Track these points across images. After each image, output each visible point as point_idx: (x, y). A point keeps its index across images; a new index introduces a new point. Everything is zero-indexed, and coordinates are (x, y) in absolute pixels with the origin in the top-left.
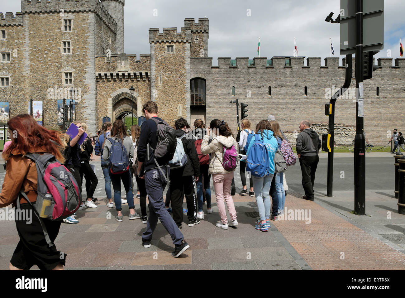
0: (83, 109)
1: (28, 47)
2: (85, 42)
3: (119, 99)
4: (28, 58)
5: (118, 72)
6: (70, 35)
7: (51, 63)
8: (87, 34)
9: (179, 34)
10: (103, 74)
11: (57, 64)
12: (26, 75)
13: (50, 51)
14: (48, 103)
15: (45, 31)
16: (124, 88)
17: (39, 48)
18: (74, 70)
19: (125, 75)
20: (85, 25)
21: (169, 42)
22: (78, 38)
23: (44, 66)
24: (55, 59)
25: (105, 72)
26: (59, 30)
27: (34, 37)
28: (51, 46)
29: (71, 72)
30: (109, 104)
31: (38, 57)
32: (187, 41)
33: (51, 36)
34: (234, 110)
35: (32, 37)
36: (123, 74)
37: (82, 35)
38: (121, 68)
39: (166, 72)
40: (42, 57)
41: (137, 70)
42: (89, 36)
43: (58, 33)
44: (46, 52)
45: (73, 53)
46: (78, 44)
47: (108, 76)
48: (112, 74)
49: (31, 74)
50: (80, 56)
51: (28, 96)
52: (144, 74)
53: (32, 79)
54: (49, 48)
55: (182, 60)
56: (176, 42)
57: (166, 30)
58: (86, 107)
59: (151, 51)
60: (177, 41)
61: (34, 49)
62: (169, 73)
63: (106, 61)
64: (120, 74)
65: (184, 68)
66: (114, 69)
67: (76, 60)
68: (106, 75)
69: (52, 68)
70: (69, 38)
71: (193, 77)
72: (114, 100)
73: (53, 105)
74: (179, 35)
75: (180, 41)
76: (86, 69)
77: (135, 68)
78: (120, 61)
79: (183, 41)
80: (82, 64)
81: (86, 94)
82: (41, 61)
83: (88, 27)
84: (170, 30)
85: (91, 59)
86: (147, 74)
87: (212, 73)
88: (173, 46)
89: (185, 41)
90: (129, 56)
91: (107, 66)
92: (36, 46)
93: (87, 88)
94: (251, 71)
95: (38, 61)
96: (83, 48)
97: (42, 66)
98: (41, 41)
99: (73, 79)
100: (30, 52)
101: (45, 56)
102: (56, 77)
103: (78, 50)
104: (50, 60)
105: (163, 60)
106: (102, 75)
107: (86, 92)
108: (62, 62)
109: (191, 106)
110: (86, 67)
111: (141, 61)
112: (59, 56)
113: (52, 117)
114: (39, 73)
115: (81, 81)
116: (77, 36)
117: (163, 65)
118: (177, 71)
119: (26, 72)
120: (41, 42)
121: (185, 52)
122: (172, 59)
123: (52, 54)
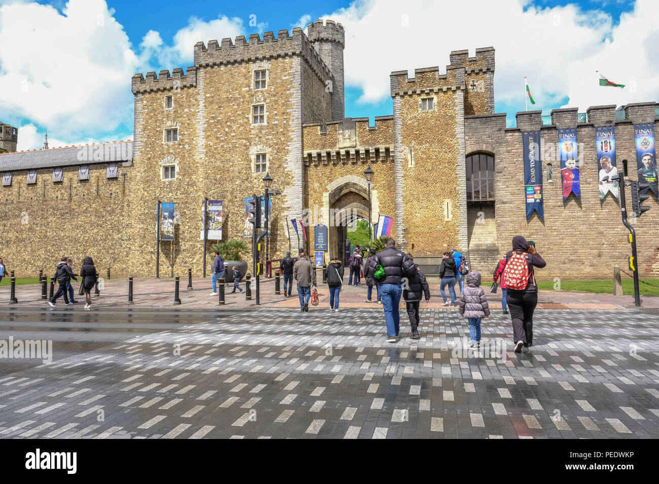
0: (283, 212)
1: (202, 118)
2: (286, 104)
3: (341, 194)
4: (202, 134)
5: (340, 148)
6: (264, 95)
7: (234, 141)
8: (290, 92)
9: (443, 77)
10: (314, 154)
11: (244, 141)
12: (199, 161)
13: (234, 121)
14: (231, 204)
15: (227, 91)
16: (349, 176)
17: (219, 119)
18: (270, 149)
19: (351, 153)
20: (287, 77)
21: (426, 92)
22: (276, 98)
23: (226, 146)
24: (241, 134)
25: (319, 151)
26: (248, 89)
27: (212, 102)
28: (236, 115)
29: (264, 152)
30: (324, 203)
31: (216, 132)
32: (458, 88)
33: (236, 99)
34: (552, 207)
35: (209, 102)
36: (348, 153)
37: (282, 94)
38: (344, 142)
39: (420, 143)
40: (222, 132)
41: (370, 145)
42: (293, 93)
43: (245, 94)
44: (228, 124)
45: (268, 123)
46: (276, 109)
47: (324, 156)
48: (328, 154)
49: (207, 158)
50: (279, 128)
51: (201, 193)
52: (382, 150)
53: (208, 167)
54: (233, 118)
55: (450, 122)
56: (437, 91)
57: (420, 72)
58: (289, 208)
59: (394, 111)
60: (440, 90)
61: (211, 121)
62: (427, 145)
63: (319, 132)
64: (343, 152)
65: (453, 135)
66: (333, 145)
67: (273, 134)
68: (319, 155)
69: (236, 147)
70: (262, 100)
71: (470, 150)
72: (332, 196)
73: (237, 207)
74: (444, 79)
75: (445, 88)
76: (287, 148)
77: (367, 141)
78: (343, 130)
79: (451, 88)
80: (282, 139)
81: (288, 187)
82: (222, 139)
83: (291, 79)
84: (426, 72)
85: (296, 131)
86: (387, 150)
87: (507, 142)
88: (433, 98)
89: (454, 88)
90: (356, 121)
91: (321, 140)
92: (214, 115)
93: (290, 177)
94: (583, 133)
95: (217, 138)
96: (283, 113)
97: (222, 147)
98: (220, 107)
99: (268, 165)
100: (206, 125)
101: (227, 130)
102: (242, 163)
103: (276, 117)
104: (233, 136)
105: (416, 124)
106: (313, 156)
107: (287, 184)
108: (251, 138)
109: (467, 202)
110: (288, 144)
111: (376, 128)
112: (247, 129)
113: (237, 225)
114: (217, 156)
115: (280, 166)
116: (274, 96)
117: (415, 132)
118: (440, 141)
119: (200, 156)
120: (222, 108)
121: (455, 108)
122: (432, 122)
123: (237, 126)
